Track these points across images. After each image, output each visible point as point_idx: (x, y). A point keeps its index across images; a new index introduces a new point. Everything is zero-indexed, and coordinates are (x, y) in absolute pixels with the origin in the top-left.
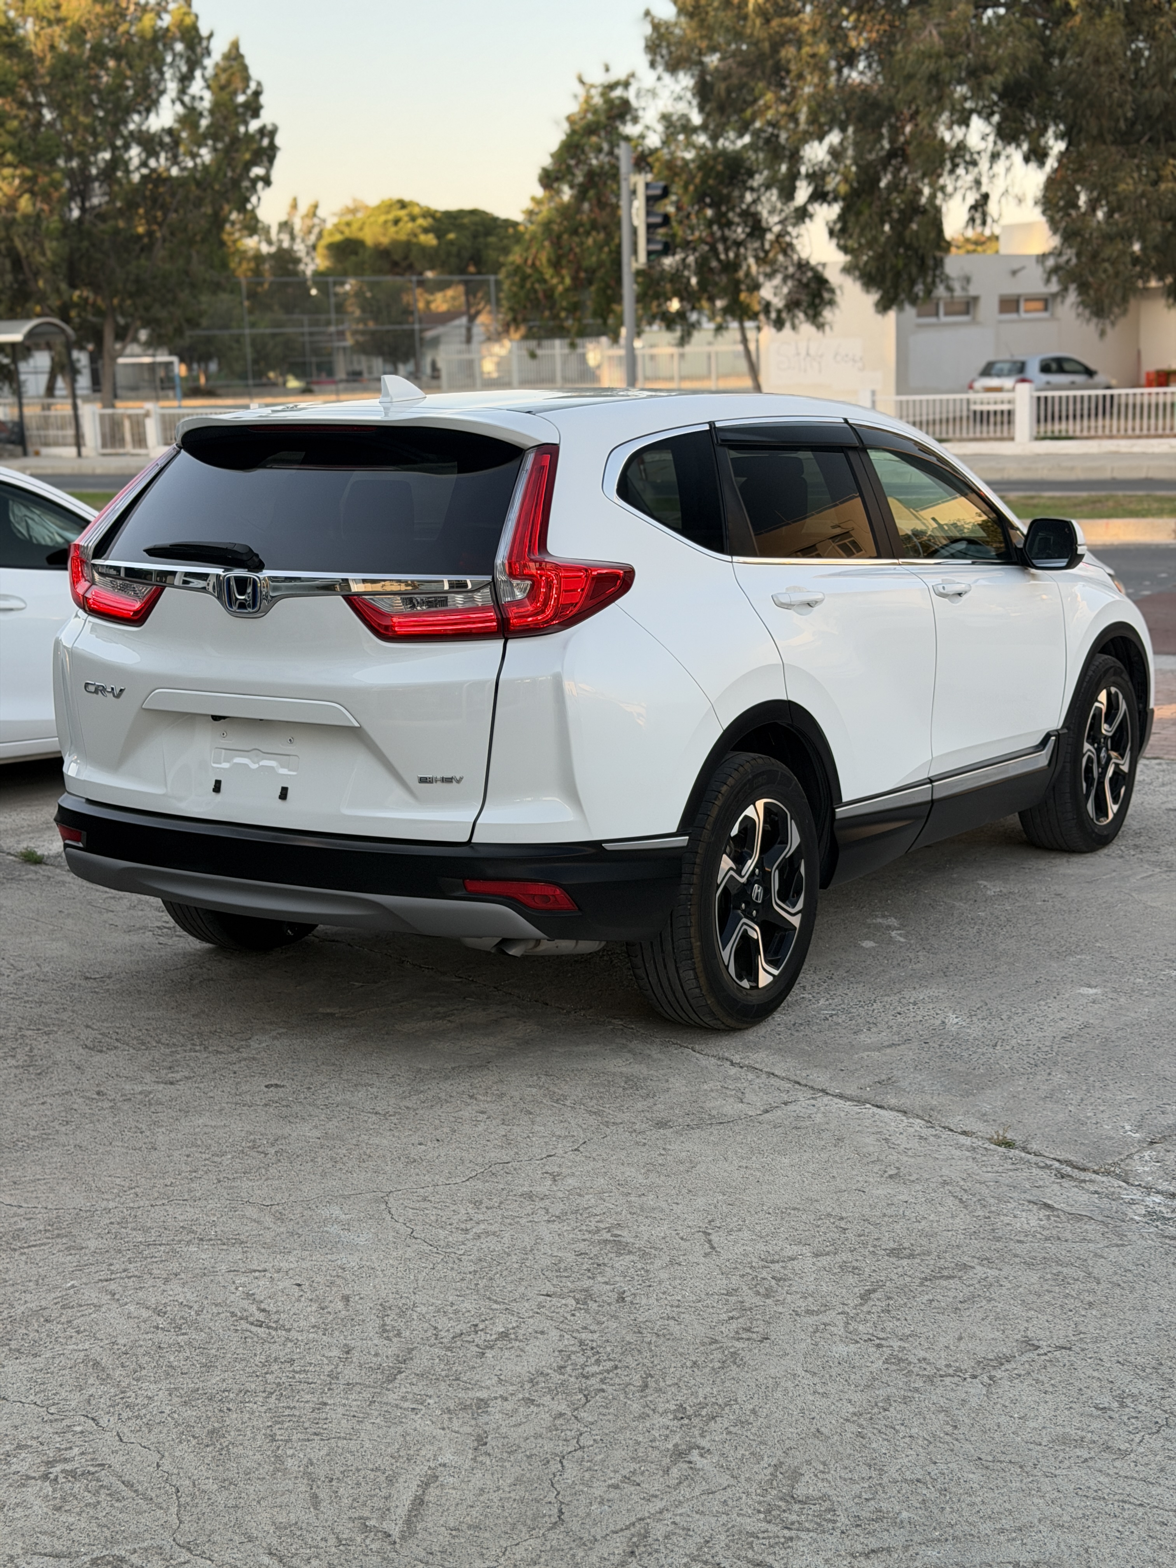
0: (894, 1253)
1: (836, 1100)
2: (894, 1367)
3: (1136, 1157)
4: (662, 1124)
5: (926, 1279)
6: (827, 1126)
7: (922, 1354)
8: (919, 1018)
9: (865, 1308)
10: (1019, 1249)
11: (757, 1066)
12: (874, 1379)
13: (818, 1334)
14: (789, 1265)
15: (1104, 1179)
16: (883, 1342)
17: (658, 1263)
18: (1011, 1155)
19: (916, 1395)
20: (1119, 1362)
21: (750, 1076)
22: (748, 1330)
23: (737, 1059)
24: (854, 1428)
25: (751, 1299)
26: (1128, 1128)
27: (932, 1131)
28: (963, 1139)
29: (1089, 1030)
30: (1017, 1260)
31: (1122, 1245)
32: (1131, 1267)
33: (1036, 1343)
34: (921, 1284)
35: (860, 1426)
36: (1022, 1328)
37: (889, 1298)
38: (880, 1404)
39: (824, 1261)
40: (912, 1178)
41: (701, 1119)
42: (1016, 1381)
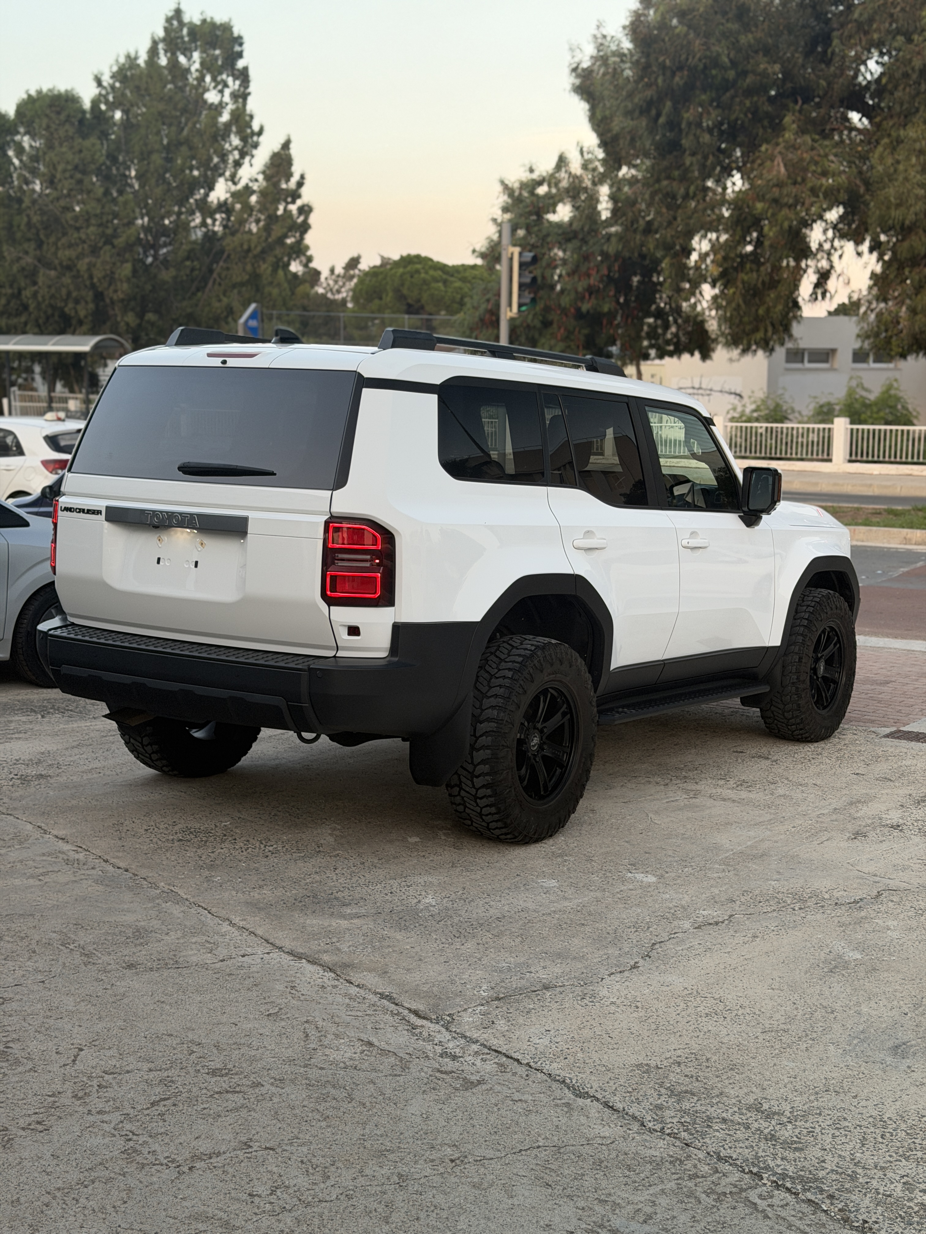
0: (214, 1073)
1: (284, 956)
2: (126, 1156)
3: (470, 1010)
4: (130, 966)
5: (217, 1093)
6: (256, 975)
7: (156, 1147)
8: (404, 897)
9: (146, 1112)
10: (314, 1073)
11: (247, 926)
12: (101, 1164)
13: (90, 1129)
14: (120, 1077)
15: (432, 1025)
16: (135, 1138)
17: (20, 1069)
18: (378, 1004)
19: (121, 1177)
20: (302, 1162)
21: (236, 933)
22: (39, 1123)
23: (236, 920)
24: (46, 1199)
25: (66, 1099)
26: (483, 988)
27: (336, 983)
28: (353, 990)
29: (522, 913)
30: (304, 1082)
31: (399, 1076)
32: (388, 1092)
33: (251, 1144)
34: (211, 1096)
35: (54, 1198)
36: (254, 1132)
37: (174, 1105)
38: (86, 1183)
39: (152, 1075)
40: (284, 1017)
41: (166, 964)
42: (208, 1172)
